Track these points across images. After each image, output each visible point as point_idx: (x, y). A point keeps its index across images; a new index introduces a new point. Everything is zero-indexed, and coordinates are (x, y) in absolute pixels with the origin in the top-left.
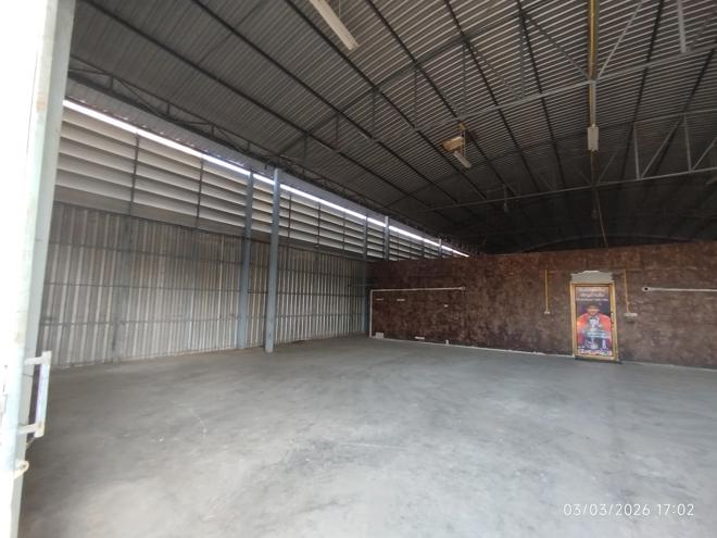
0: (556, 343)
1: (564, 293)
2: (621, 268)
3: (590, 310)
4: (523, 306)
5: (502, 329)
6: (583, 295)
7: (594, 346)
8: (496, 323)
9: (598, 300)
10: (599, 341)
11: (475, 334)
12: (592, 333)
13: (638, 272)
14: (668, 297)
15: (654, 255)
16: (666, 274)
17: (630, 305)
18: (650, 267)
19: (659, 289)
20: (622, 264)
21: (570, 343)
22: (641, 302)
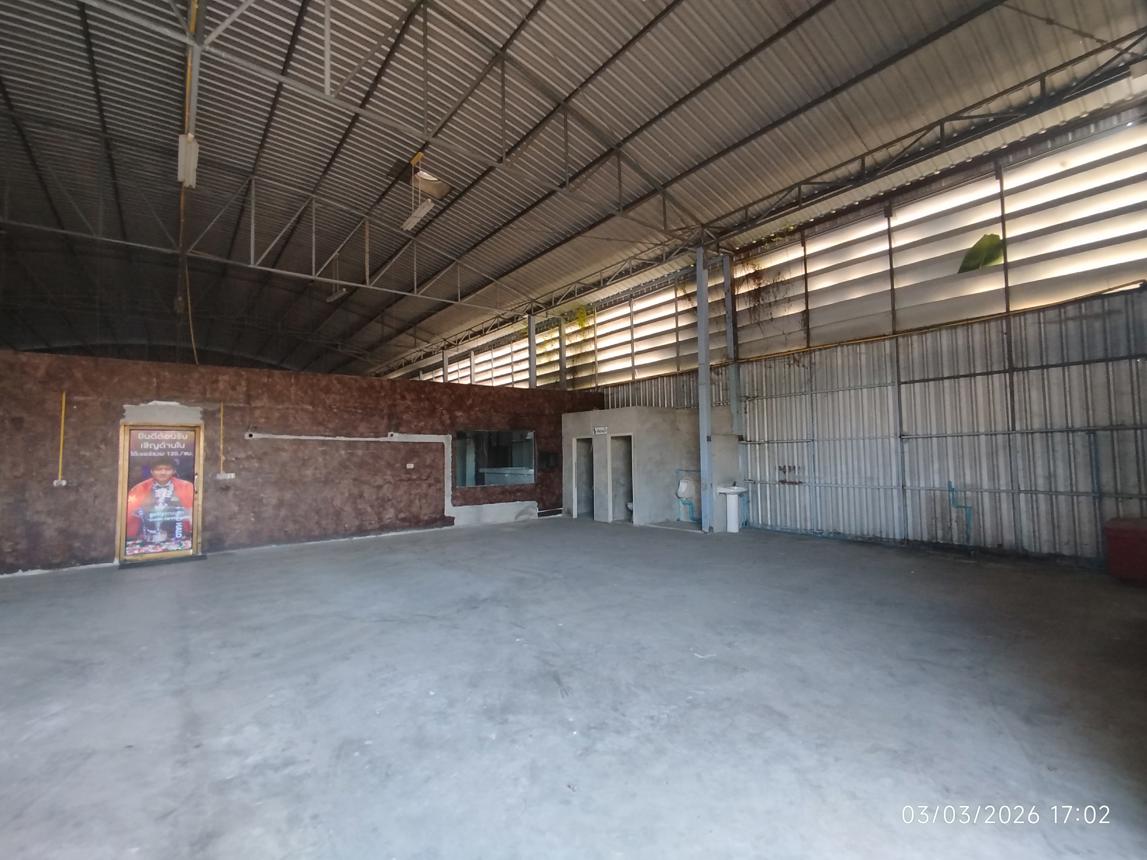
2: (218, 401)
3: (157, 473)
6: (146, 445)
7: (160, 537)
10: (169, 527)
12: (158, 513)
13: (242, 408)
15: (265, 385)
16: (277, 414)
17: (226, 461)
18: (258, 403)
19: (267, 436)
20: (217, 395)
21: (110, 540)
22: (242, 455)
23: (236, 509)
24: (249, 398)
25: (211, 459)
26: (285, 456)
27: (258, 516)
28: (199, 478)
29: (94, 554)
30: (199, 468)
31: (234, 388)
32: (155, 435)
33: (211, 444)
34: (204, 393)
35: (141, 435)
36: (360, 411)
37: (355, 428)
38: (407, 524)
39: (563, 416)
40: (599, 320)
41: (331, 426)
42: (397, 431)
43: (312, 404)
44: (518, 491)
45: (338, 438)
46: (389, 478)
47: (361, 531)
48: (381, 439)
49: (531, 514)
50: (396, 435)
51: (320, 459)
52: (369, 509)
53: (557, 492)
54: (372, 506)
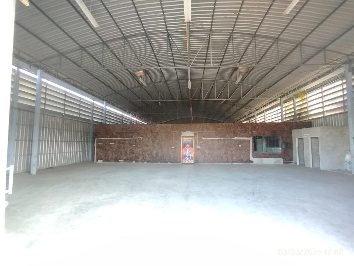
0: (176, 159)
1: (179, 139)
2: (197, 131)
3: (187, 146)
4: (165, 145)
5: (157, 154)
6: (185, 140)
7: (188, 159)
8: (155, 152)
9: (189, 142)
10: (189, 157)
11: (146, 157)
12: (187, 154)
13: (201, 132)
14: (208, 141)
15: (205, 127)
16: (208, 133)
17: (198, 144)
18: (204, 131)
19: (206, 138)
20: (197, 130)
21: (180, 158)
22: (201, 143)
23: (200, 154)
24: (202, 130)
25: (196, 143)
26: (210, 143)
27: (205, 156)
28: (194, 147)
29: (178, 161)
30: (194, 145)
31: (199, 128)
32: (186, 138)
33: (195, 140)
34: (194, 129)
35: (184, 138)
36: (226, 132)
37: (225, 136)
38: (239, 161)
39: (293, 130)
40: (308, 95)
41: (220, 136)
42: (236, 137)
43: (215, 131)
44: (275, 155)
45: (221, 139)
46: (234, 149)
47: (228, 162)
48: (232, 139)
49: (280, 162)
50: (235, 138)
51: (217, 144)
52: (229, 157)
53: (291, 156)
54: (230, 156)
